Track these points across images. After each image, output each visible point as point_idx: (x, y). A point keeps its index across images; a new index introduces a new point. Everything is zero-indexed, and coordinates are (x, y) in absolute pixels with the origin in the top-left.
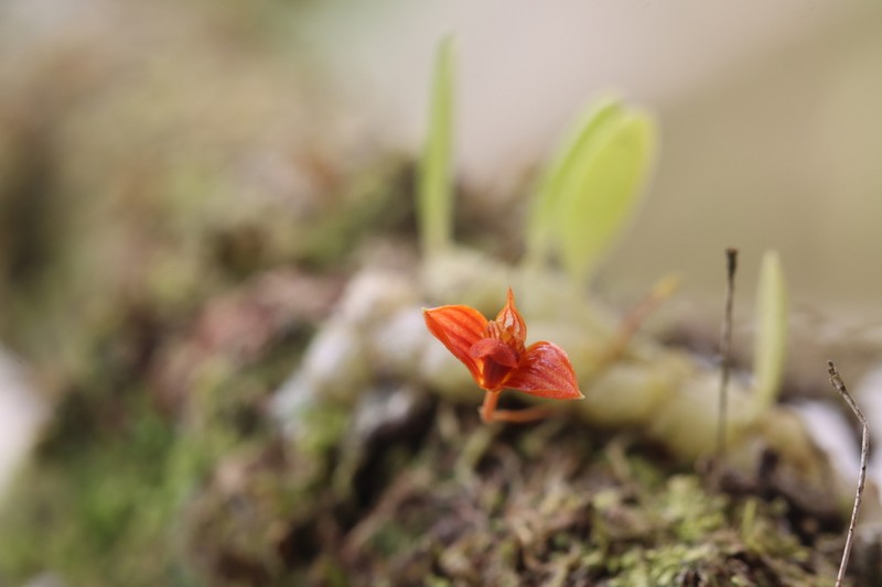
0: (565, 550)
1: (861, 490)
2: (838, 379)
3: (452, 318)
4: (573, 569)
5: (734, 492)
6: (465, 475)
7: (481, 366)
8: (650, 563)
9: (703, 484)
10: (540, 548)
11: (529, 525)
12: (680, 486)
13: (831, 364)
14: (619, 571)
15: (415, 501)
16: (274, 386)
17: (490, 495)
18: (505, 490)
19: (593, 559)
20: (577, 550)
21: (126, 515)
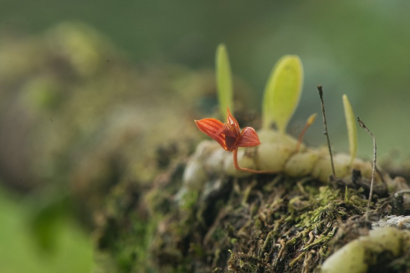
0: (279, 217)
1: (375, 162)
2: (362, 123)
3: (208, 124)
4: (281, 223)
5: (341, 186)
6: (244, 203)
7: (224, 142)
8: (310, 215)
9: (331, 186)
10: (269, 219)
11: (265, 213)
12: (322, 189)
13: (358, 118)
14: (299, 221)
15: (227, 217)
16: (175, 192)
17: (252, 208)
18: (259, 205)
19: (289, 218)
20: (283, 217)
21: (134, 256)
